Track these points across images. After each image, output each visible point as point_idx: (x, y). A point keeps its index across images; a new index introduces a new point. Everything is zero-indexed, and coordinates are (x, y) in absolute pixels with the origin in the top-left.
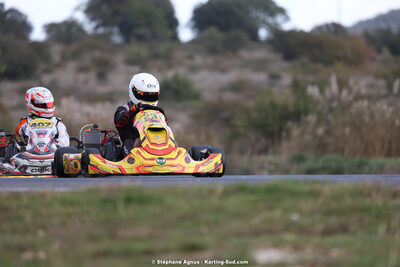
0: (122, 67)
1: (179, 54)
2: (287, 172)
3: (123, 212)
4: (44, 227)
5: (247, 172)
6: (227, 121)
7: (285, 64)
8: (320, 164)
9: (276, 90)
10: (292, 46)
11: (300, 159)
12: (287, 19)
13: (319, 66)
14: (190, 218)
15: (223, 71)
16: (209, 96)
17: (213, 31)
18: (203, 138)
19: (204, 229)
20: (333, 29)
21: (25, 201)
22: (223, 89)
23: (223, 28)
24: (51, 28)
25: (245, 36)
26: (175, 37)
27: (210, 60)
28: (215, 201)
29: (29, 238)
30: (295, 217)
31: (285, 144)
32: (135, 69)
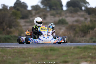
0: (49, 16)
1: (63, 13)
2: (88, 42)
3: (49, 53)
4: (30, 56)
5: (79, 42)
6: (74, 29)
7: (89, 16)
9: (86, 22)
10: (90, 11)
11: (92, 39)
12: (89, 5)
14: (66, 54)
15: (73, 17)
16: (70, 23)
17: (71, 8)
18: (69, 33)
19: (69, 57)
21: (26, 50)
22: (73, 22)
23: (74, 7)
24: (32, 7)
25: (79, 9)
26: (62, 9)
27: (70, 15)
28: (71, 50)
29: (27, 59)
30: (91, 54)
31: (88, 35)
32: (52, 17)
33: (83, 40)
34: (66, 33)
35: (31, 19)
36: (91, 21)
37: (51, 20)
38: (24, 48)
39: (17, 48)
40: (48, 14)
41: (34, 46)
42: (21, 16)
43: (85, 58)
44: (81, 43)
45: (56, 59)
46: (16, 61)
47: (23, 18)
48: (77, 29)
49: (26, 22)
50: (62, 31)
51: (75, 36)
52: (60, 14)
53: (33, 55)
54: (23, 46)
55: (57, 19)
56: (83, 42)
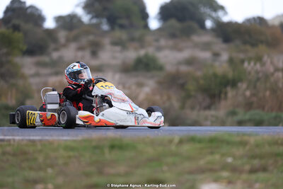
0: (108, 47)
1: (149, 38)
2: (223, 124)
3: (108, 155)
4: (52, 166)
5: (195, 123)
6: (182, 86)
7: (224, 46)
8: (247, 117)
9: (217, 64)
10: (228, 32)
11: (233, 113)
12: (226, 13)
13: (248, 47)
14: (157, 160)
15: (180, 50)
16: (170, 68)
17: (173, 22)
18: (165, 98)
19: (165, 168)
20: (258, 21)
21: (39, 147)
22: (180, 63)
23: (181, 20)
24: (59, 19)
25: (195, 25)
26: (146, 26)
27: (171, 43)
28: (173, 148)
29: (42, 174)
30: (230, 160)
31: (223, 103)
32: (118, 48)
33: (206, 119)
34: (157, 98)
35: (55, 55)
36: (231, 61)
37: (114, 58)
38: (33, 141)
39: (14, 140)
40: (106, 41)
41: (63, 136)
42: (25, 48)
43: (211, 170)
44: (201, 125)
45: (127, 174)
46: (10, 180)
47: (30, 52)
48: (191, 86)
49: (39, 64)
50: (147, 90)
51: (183, 107)
52: (141, 42)
53: (60, 162)
54: (30, 136)
55: (131, 55)
56: (209, 123)
